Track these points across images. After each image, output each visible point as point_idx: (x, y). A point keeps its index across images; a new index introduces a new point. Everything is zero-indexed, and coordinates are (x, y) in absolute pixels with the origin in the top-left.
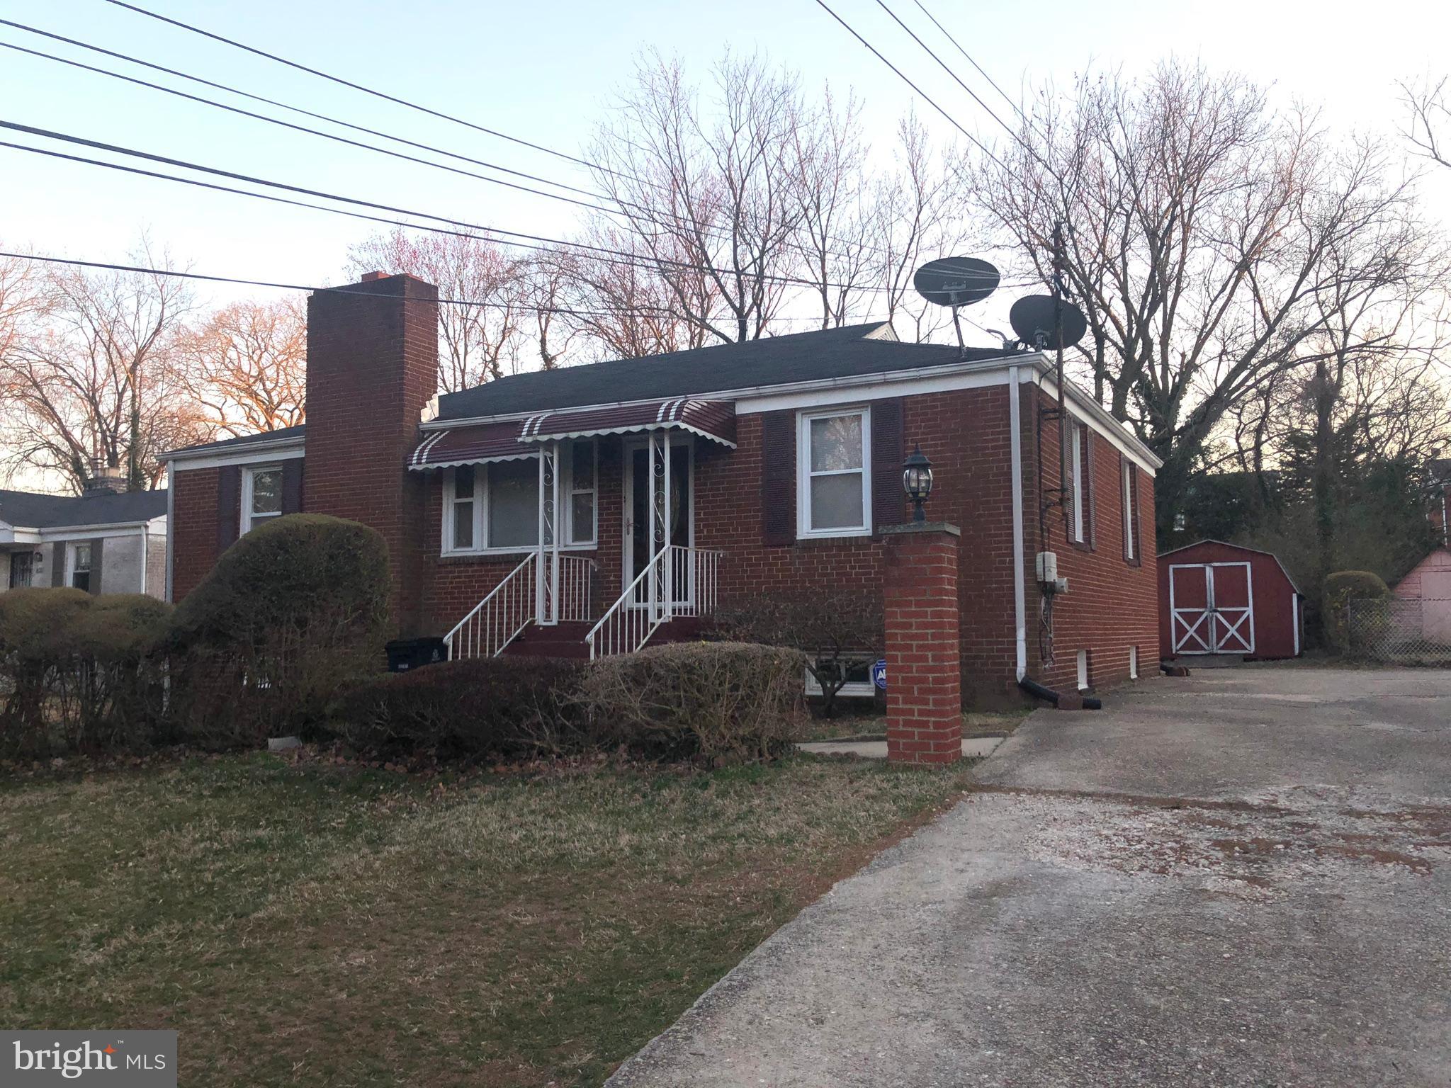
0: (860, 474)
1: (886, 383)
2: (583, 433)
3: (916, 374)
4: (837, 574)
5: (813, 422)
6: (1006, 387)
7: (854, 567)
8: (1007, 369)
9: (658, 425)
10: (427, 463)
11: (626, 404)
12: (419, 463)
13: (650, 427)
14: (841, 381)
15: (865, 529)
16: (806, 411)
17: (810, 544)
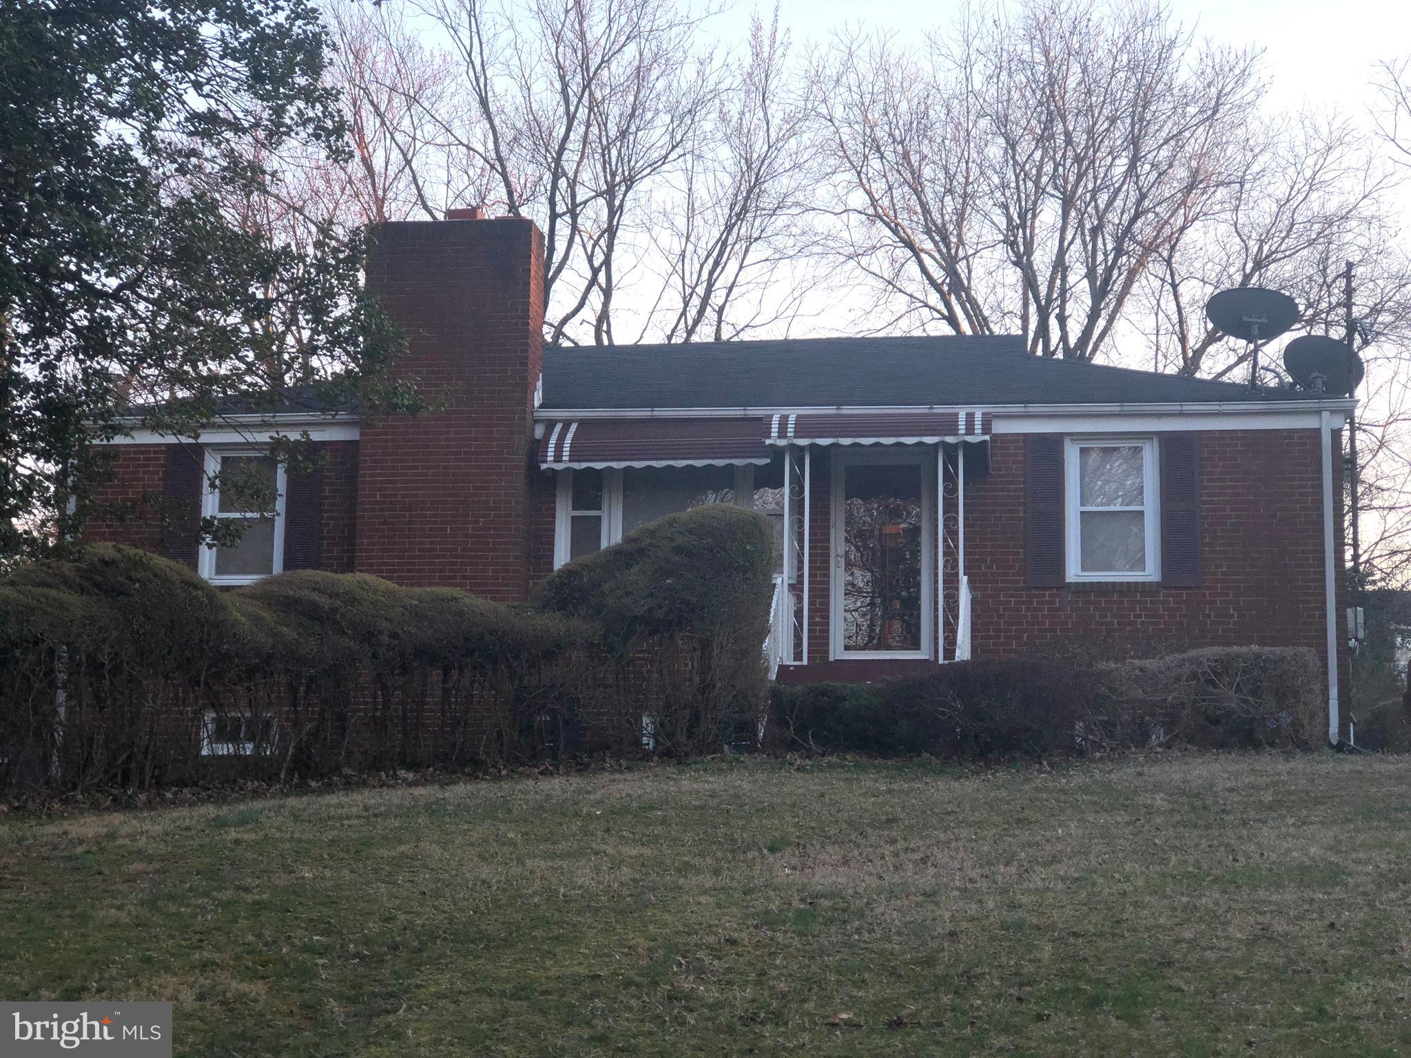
0: (1142, 513)
1: (1181, 414)
2: (858, 440)
3: (1217, 408)
4: (1119, 623)
5: (1082, 450)
6: (1318, 432)
7: (1139, 616)
8: (1319, 412)
9: (961, 439)
10: (570, 461)
11: (847, 410)
12: (558, 458)
13: (950, 439)
14: (1129, 407)
15: (1151, 572)
16: (1076, 436)
17: (1084, 589)
